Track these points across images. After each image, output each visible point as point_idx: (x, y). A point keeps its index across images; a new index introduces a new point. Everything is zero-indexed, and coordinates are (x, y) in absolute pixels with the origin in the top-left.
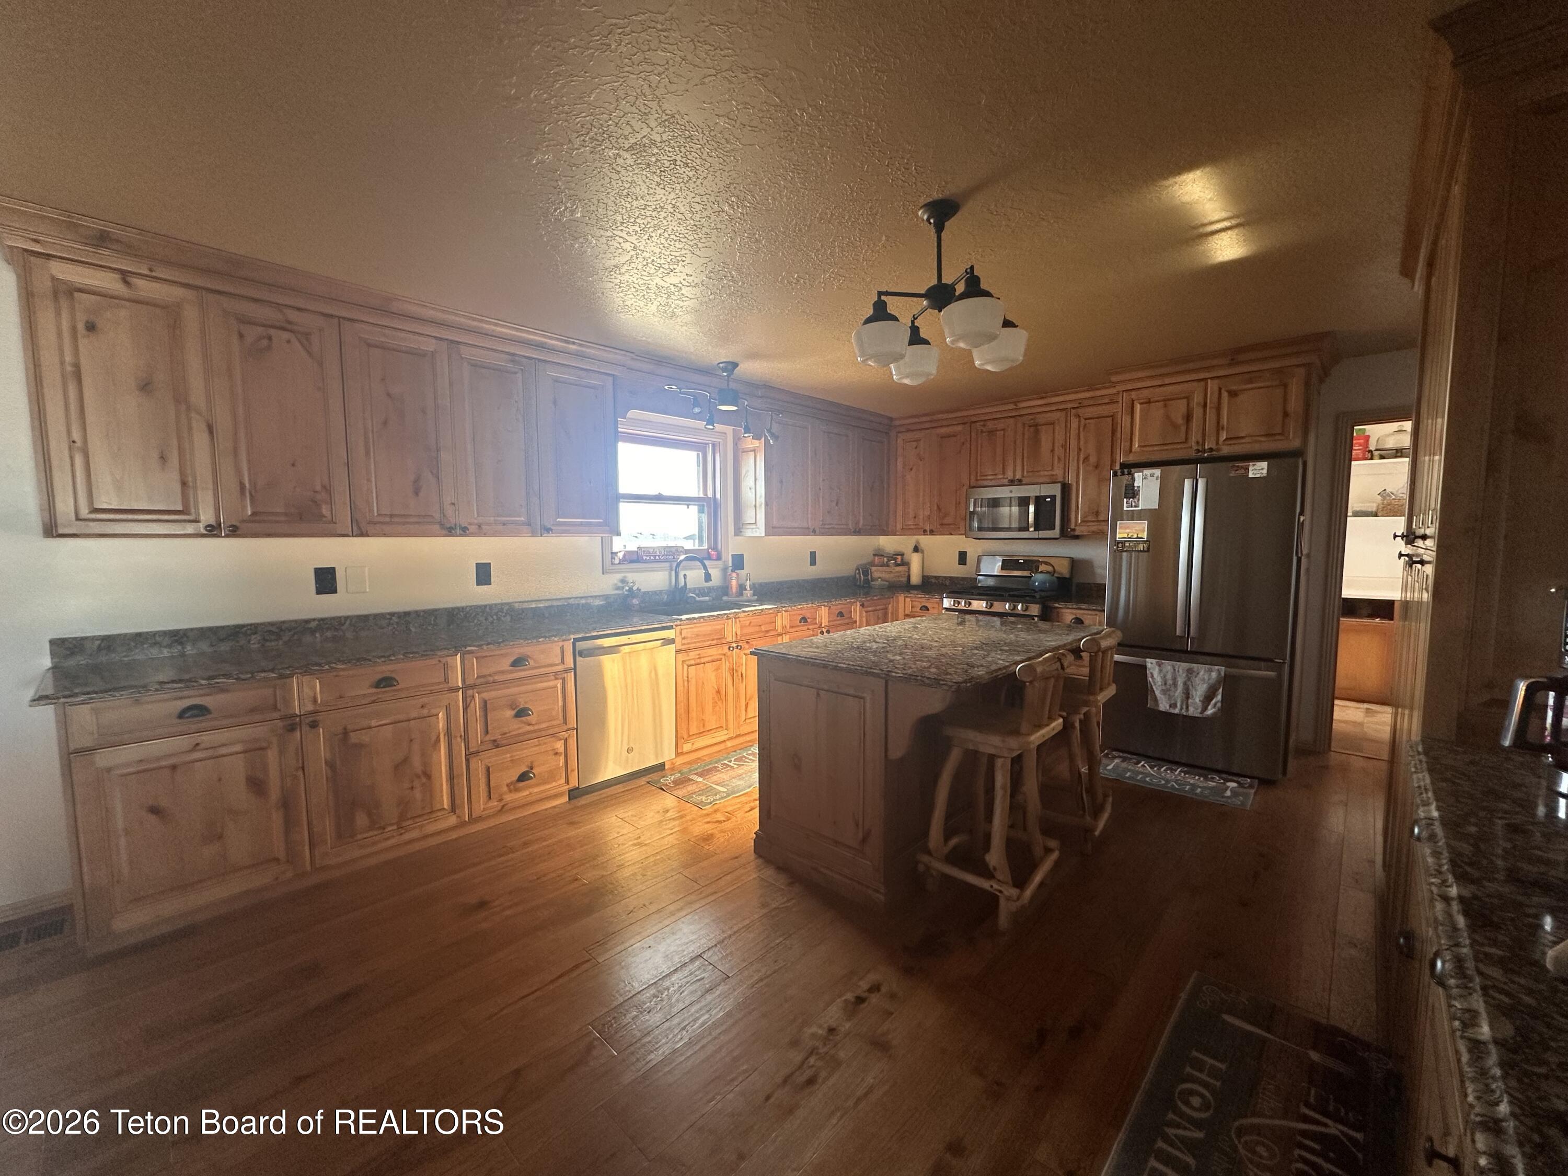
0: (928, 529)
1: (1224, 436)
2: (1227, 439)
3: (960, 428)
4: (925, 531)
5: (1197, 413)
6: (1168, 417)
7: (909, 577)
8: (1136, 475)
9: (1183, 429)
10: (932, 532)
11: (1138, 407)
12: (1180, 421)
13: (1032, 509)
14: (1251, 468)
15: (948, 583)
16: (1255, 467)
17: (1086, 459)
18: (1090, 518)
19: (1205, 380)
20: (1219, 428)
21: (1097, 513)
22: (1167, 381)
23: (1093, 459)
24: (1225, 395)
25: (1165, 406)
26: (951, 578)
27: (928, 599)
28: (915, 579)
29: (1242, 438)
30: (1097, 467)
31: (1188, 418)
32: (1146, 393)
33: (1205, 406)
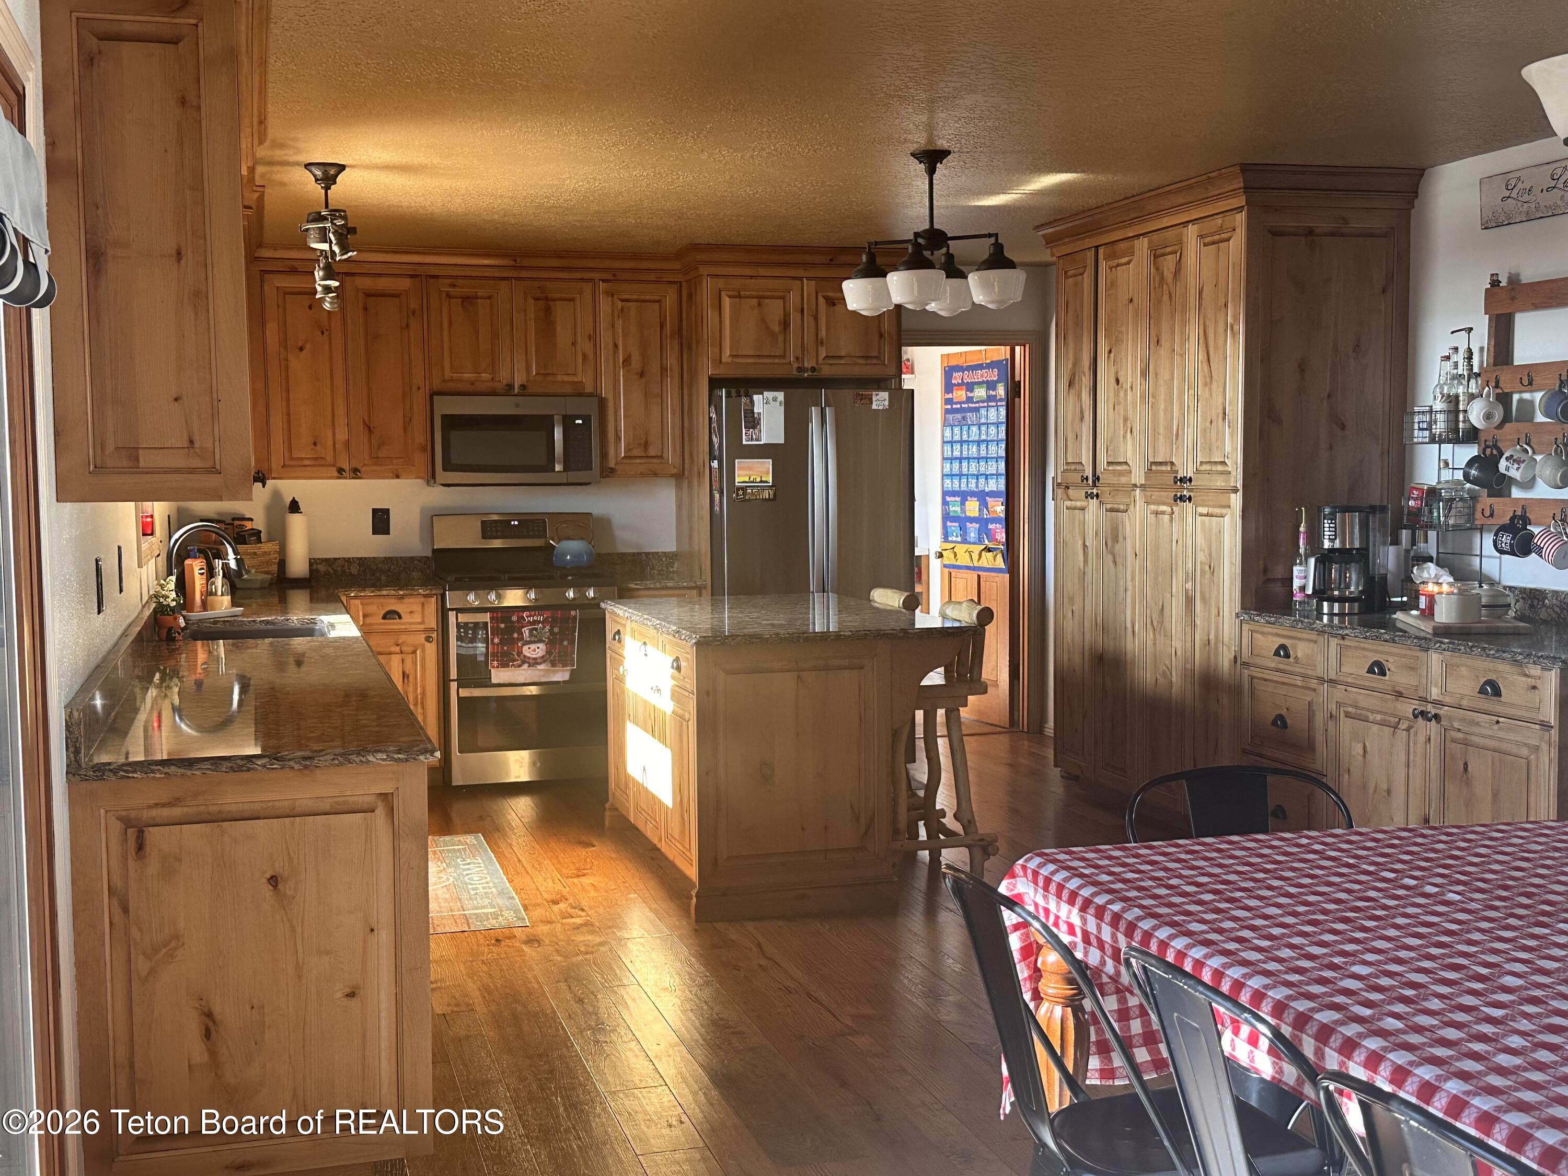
0: (346, 466)
1: (823, 353)
2: (827, 357)
3: (405, 283)
4: (340, 471)
5: (794, 318)
6: (763, 320)
7: (282, 564)
8: (756, 397)
9: (781, 338)
10: (356, 473)
11: (726, 302)
12: (776, 328)
13: (558, 434)
14: (874, 399)
15: (354, 570)
16: (878, 397)
17: (627, 361)
18: (636, 452)
19: (800, 279)
20: (819, 342)
21: (646, 445)
22: (762, 272)
24: (822, 301)
25: (759, 304)
26: (362, 561)
27: (401, 598)
28: (298, 565)
29: (841, 357)
30: (641, 375)
31: (785, 324)
32: (737, 283)
33: (802, 311)
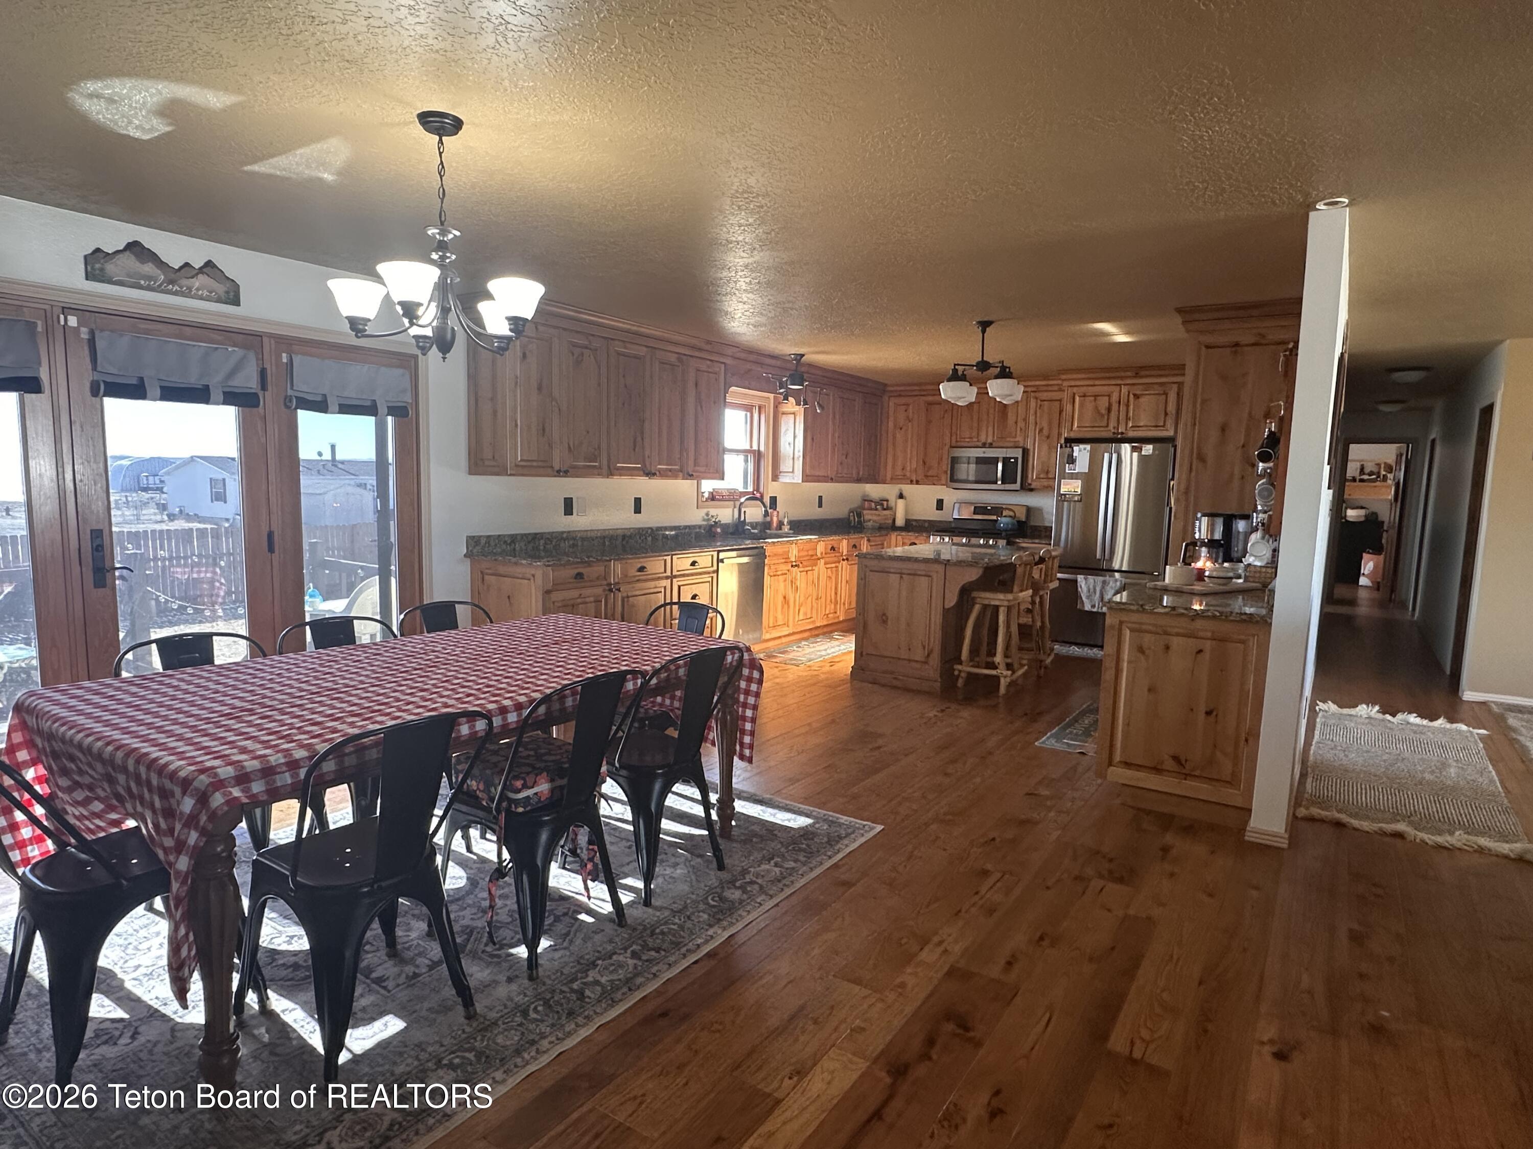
0: (914, 479)
1: (1130, 424)
2: (1132, 426)
5: (1115, 407)
6: (1096, 407)
7: (894, 520)
8: (1075, 448)
9: (1106, 418)
10: (917, 483)
11: (1077, 399)
12: (1104, 411)
13: (1000, 466)
14: (1143, 449)
15: (926, 525)
16: (1146, 448)
17: (1041, 430)
18: (1042, 476)
19: (1120, 385)
20: (1127, 419)
21: (1047, 472)
22: (1097, 382)
23: (1045, 432)
24: (1131, 396)
25: (1095, 400)
26: (929, 521)
28: (900, 522)
29: (1141, 426)
30: (1048, 437)
31: (1109, 410)
32: (1083, 389)
33: (1119, 402)
